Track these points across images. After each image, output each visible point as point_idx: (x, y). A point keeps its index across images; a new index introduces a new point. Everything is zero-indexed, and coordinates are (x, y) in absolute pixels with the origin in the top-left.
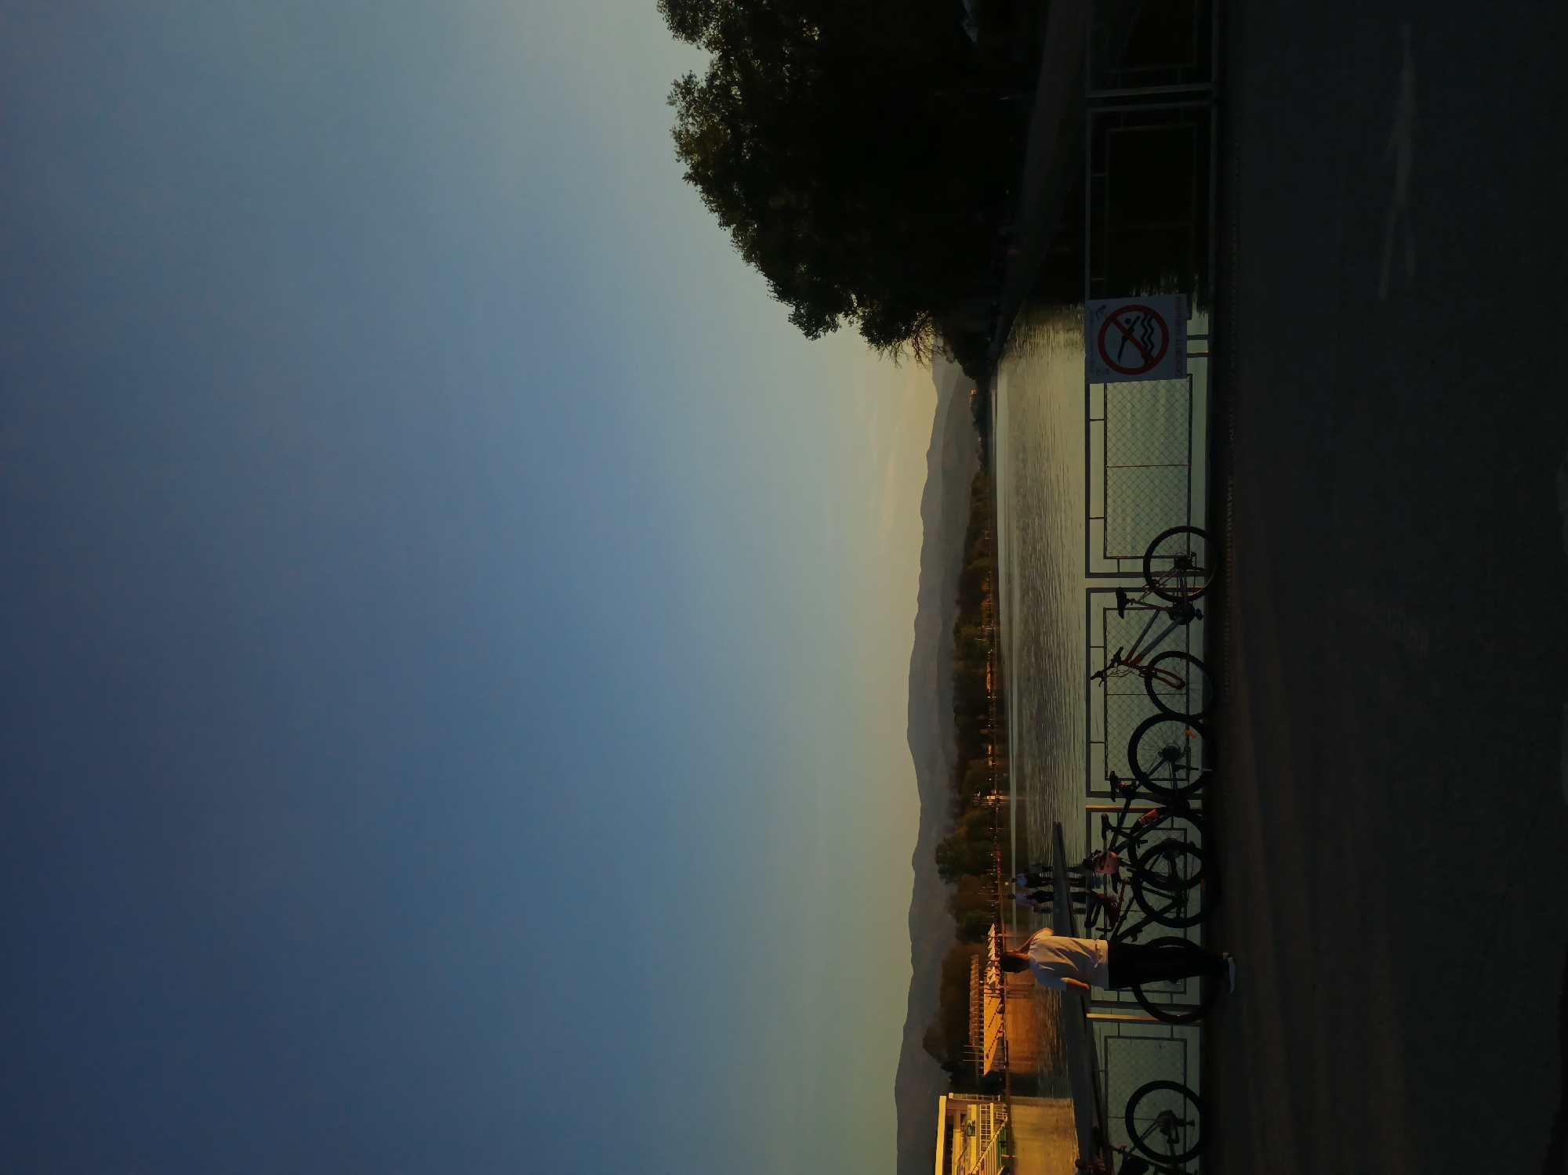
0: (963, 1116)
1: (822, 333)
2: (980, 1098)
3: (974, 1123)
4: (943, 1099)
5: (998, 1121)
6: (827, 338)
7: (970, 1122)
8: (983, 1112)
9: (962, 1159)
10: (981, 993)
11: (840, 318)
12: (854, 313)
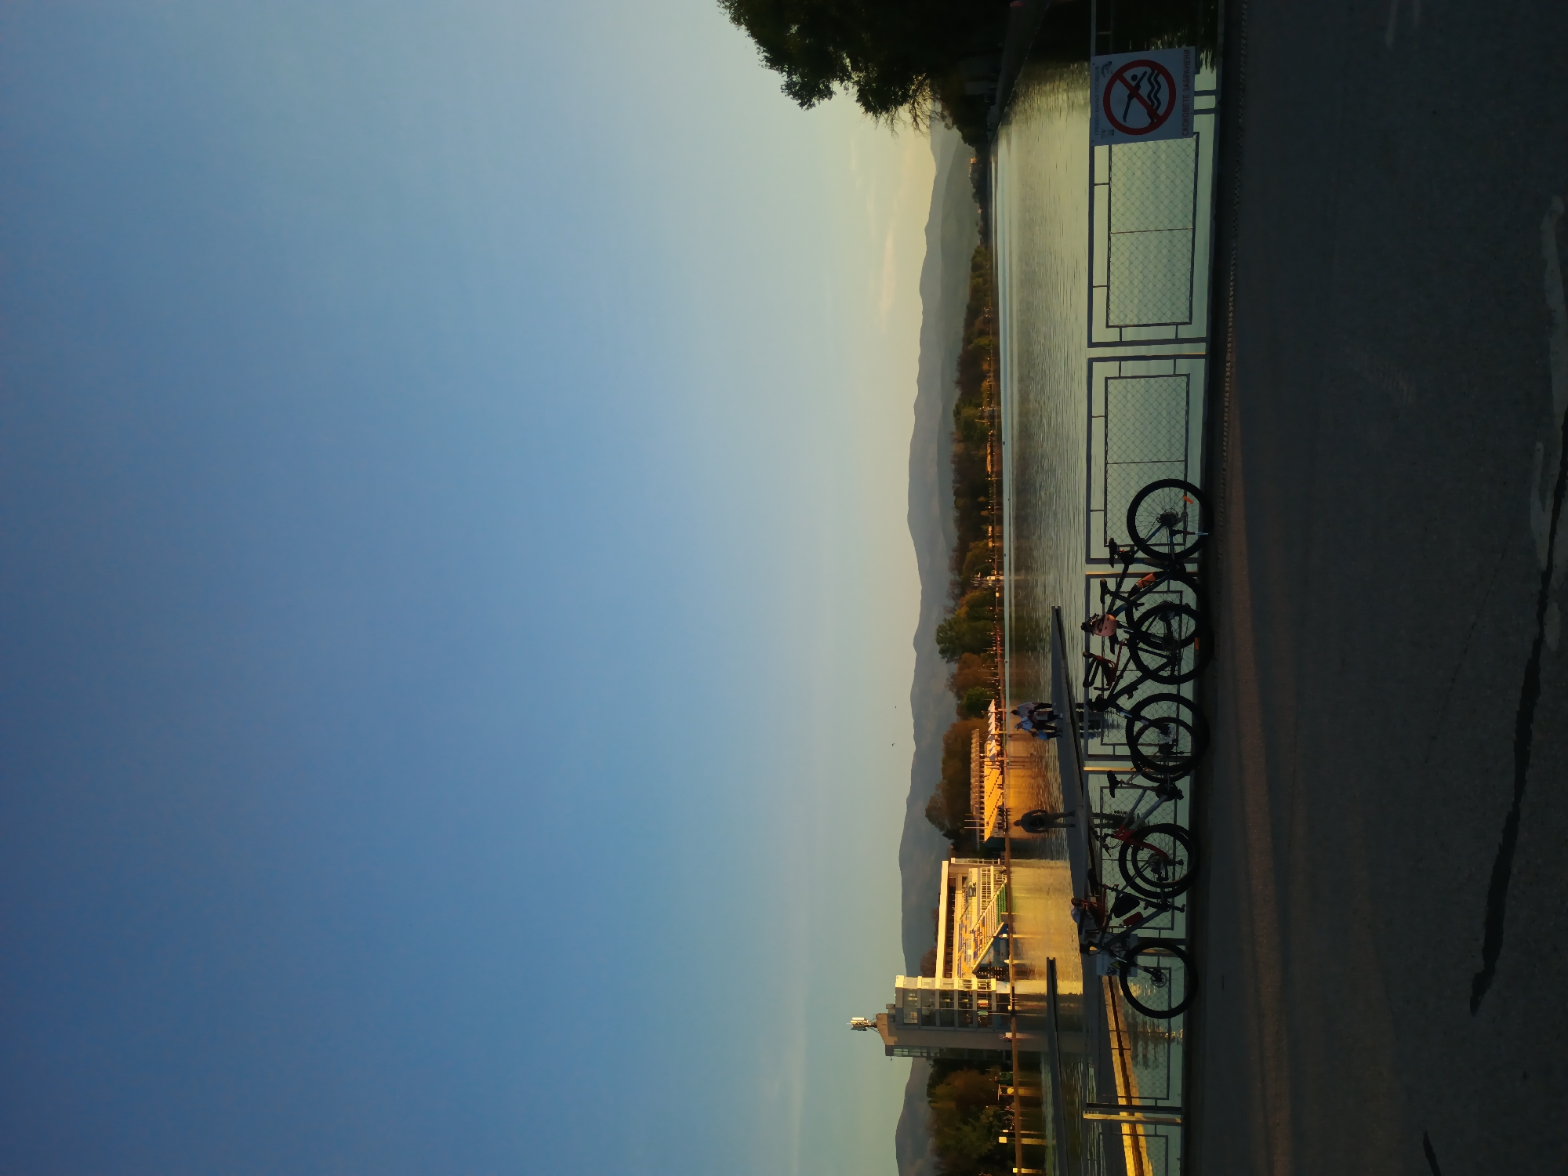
0: (964, 879)
1: (816, 102)
2: (981, 862)
3: (975, 885)
4: (945, 864)
5: (998, 882)
6: (822, 106)
7: (971, 884)
8: (984, 875)
9: (964, 918)
10: (981, 765)
11: (835, 85)
12: (850, 78)
